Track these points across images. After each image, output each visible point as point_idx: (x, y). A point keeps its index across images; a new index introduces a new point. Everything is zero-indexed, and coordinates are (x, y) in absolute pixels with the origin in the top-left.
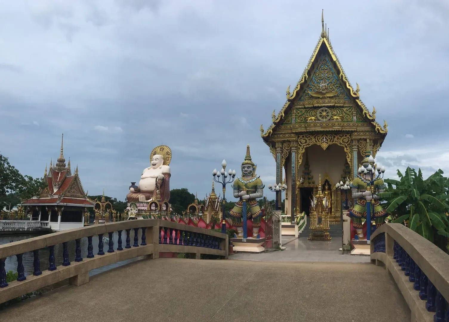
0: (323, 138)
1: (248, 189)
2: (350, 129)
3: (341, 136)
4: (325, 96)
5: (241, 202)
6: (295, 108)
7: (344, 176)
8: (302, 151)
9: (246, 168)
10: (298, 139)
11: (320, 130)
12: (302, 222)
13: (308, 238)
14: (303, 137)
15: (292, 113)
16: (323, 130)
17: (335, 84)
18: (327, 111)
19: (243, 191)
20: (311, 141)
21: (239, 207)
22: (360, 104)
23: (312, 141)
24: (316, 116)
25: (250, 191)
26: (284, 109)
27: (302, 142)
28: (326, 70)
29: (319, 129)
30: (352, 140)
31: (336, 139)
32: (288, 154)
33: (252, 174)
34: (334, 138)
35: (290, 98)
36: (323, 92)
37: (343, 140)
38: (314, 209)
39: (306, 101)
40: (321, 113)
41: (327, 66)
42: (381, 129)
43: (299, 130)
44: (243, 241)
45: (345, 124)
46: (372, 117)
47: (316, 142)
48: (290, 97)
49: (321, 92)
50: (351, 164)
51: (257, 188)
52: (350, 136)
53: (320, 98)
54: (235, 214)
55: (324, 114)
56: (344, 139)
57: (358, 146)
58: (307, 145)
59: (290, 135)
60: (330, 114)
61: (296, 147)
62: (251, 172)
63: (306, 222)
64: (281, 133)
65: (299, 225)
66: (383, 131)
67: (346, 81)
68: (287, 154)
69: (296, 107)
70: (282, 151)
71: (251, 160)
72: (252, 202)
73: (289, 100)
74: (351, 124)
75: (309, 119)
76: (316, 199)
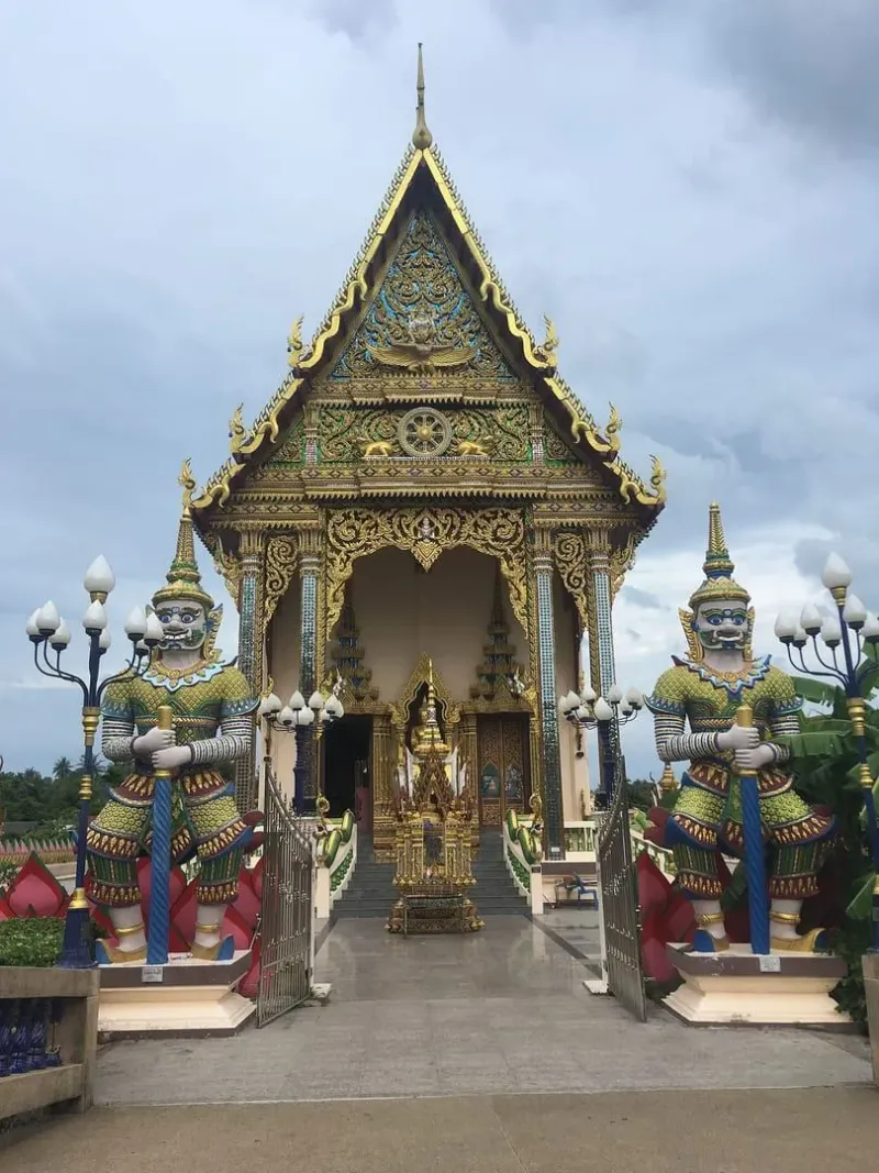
0: (421, 524)
1: (182, 715)
2: (522, 488)
3: (488, 515)
4: (429, 363)
5: (143, 780)
6: (317, 405)
7: (489, 671)
8: (341, 571)
9: (176, 617)
10: (328, 523)
11: (410, 491)
12: (342, 853)
13: (387, 927)
14: (347, 517)
15: (306, 421)
16: (421, 491)
17: (462, 320)
18: (436, 421)
19: (161, 727)
20: (376, 532)
21: (132, 806)
22: (559, 394)
23: (380, 535)
24: (394, 440)
25: (191, 726)
26: (280, 404)
27: (342, 537)
28: (430, 267)
29: (406, 487)
30: (530, 533)
31: (468, 529)
32: (287, 580)
33: (202, 647)
34: (462, 523)
35: (302, 365)
36: (421, 347)
37: (495, 532)
38: (413, 804)
39: (359, 382)
40: (411, 427)
41: (431, 255)
42: (641, 490)
43: (331, 491)
44: (145, 978)
45: (504, 471)
46: (605, 443)
47: (395, 538)
48: (301, 358)
49: (415, 347)
50: (529, 624)
51: (225, 712)
52: (522, 515)
53: (410, 373)
54: (108, 843)
55: (425, 432)
56: (499, 526)
57: (553, 555)
58: (361, 548)
59: (296, 507)
60: (447, 434)
61: (319, 555)
62: (197, 635)
63: (355, 854)
64: (264, 498)
65: (334, 867)
66: (649, 495)
67: (506, 308)
68: (283, 582)
69: (320, 401)
70: (265, 570)
71: (196, 579)
72: (199, 780)
73: (298, 373)
74: (527, 471)
75: (370, 448)
76: (418, 761)
